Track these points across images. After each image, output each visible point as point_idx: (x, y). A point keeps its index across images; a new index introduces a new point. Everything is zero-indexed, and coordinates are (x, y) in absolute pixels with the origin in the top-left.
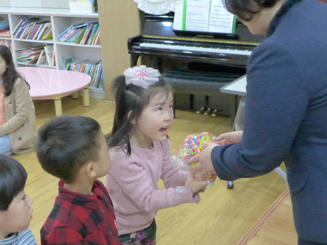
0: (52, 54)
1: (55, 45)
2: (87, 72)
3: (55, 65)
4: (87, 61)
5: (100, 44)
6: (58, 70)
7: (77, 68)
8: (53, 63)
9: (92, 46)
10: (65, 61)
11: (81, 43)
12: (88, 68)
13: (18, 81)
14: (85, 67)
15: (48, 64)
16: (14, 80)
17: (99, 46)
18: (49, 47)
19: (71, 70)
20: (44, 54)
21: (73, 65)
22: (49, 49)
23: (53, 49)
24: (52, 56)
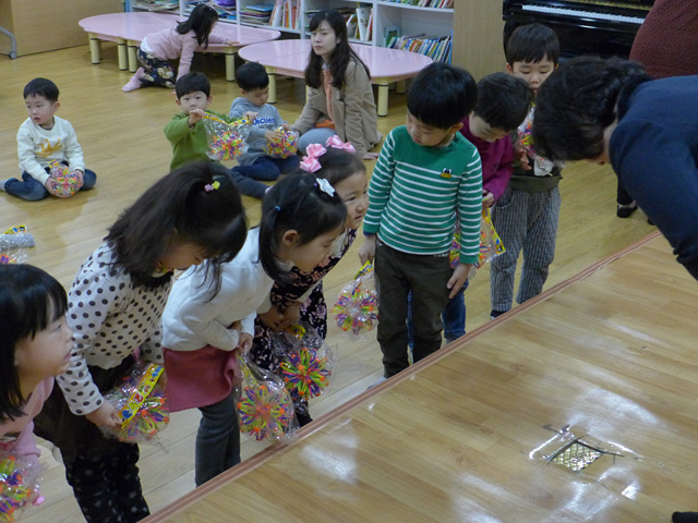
0: (367, 21)
1: (375, 6)
2: (424, 51)
3: (370, 39)
4: (423, 36)
5: (452, 7)
6: (374, 48)
7: (406, 46)
8: (367, 35)
9: (437, 9)
10: (387, 34)
11: (420, 3)
12: (426, 46)
13: (351, 64)
14: (420, 45)
15: (358, 37)
16: (346, 61)
17: (451, 11)
18: (364, 9)
19: (397, 48)
20: (355, 20)
21: (401, 41)
22: (363, 12)
23: (370, 12)
24: (366, 25)
